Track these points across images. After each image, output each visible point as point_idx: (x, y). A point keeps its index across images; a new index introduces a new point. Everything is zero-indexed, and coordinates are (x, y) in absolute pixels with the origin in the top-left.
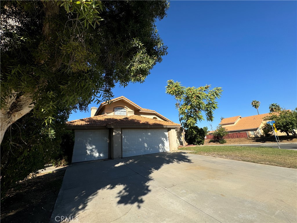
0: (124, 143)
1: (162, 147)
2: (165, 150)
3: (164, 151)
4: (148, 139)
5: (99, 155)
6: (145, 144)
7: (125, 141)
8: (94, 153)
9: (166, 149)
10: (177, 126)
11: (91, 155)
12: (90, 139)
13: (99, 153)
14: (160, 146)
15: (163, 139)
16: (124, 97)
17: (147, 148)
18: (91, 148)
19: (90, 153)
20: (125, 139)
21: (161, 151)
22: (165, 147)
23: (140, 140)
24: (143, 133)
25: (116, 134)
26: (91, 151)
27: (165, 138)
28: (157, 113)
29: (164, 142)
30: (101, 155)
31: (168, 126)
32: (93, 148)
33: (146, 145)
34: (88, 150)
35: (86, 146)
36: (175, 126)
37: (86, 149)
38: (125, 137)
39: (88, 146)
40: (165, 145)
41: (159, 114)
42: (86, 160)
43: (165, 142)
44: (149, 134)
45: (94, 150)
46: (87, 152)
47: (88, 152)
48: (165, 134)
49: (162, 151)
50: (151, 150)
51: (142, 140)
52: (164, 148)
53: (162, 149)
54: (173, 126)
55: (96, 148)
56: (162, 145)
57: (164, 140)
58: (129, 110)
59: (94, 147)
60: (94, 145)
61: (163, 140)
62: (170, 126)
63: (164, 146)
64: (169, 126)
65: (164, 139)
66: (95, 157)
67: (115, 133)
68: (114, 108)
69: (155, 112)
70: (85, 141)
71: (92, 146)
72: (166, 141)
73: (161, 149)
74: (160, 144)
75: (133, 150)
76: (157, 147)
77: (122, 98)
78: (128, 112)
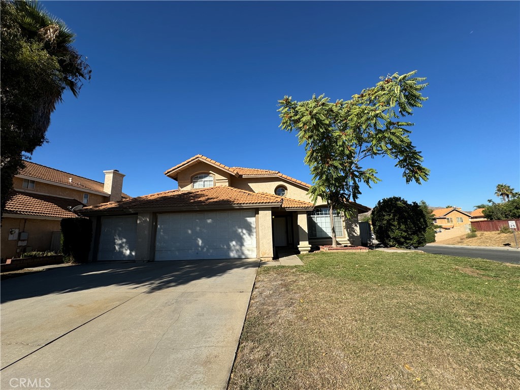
0: (159, 237)
1: (238, 247)
2: (243, 254)
3: (239, 256)
4: (205, 231)
5: (131, 253)
6: (199, 239)
7: (162, 233)
8: (124, 249)
9: (246, 252)
11: (121, 253)
12: (120, 229)
13: (131, 251)
14: (232, 245)
15: (240, 230)
16: (200, 156)
17: (202, 248)
18: (120, 242)
19: (119, 249)
20: (162, 230)
21: (233, 254)
22: (243, 248)
23: (190, 232)
24: (196, 219)
25: (141, 222)
26: (121, 246)
27: (246, 229)
29: (244, 237)
30: (133, 254)
32: (123, 243)
33: (200, 242)
34: (117, 245)
35: (114, 239)
37: (115, 243)
38: (162, 226)
39: (117, 239)
40: (245, 244)
42: (114, 259)
43: (246, 237)
44: (209, 221)
45: (124, 245)
46: (115, 247)
47: (117, 248)
48: (246, 221)
49: (236, 256)
50: (211, 251)
51: (192, 233)
52: (241, 250)
53: (237, 251)
55: (126, 243)
56: (236, 243)
57: (244, 234)
58: (218, 177)
59: (124, 240)
60: (125, 238)
61: (242, 234)
63: (242, 245)
65: (244, 231)
66: (124, 255)
67: (140, 220)
70: (113, 231)
71: (121, 239)
72: (250, 235)
73: (234, 252)
74: (232, 241)
75: (173, 249)
76: (225, 247)
77: (196, 158)
78: (216, 181)
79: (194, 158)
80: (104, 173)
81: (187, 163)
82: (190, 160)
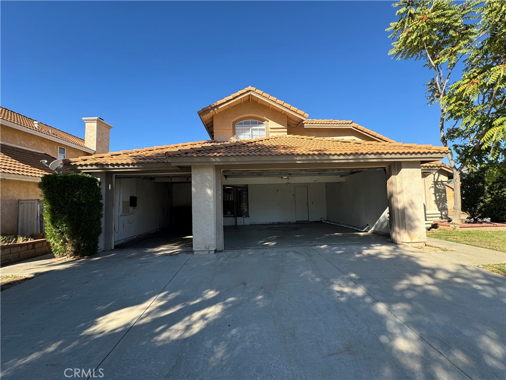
10: (429, 155)
16: (253, 89)
28: (360, 127)
31: (388, 156)
36: (419, 156)
41: (366, 130)
54: (409, 156)
58: (272, 124)
62: (398, 156)
64: (393, 156)
68: (234, 124)
69: (354, 124)
77: (247, 92)
78: (270, 130)
79: (244, 91)
80: (83, 121)
81: (234, 98)
82: (238, 94)
